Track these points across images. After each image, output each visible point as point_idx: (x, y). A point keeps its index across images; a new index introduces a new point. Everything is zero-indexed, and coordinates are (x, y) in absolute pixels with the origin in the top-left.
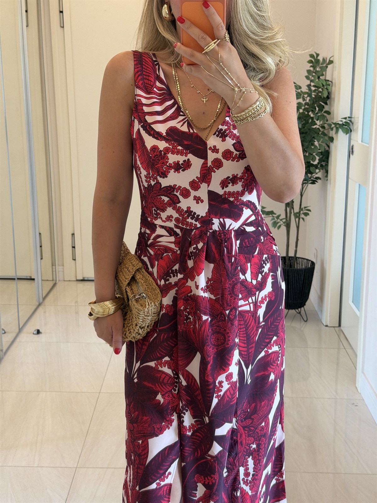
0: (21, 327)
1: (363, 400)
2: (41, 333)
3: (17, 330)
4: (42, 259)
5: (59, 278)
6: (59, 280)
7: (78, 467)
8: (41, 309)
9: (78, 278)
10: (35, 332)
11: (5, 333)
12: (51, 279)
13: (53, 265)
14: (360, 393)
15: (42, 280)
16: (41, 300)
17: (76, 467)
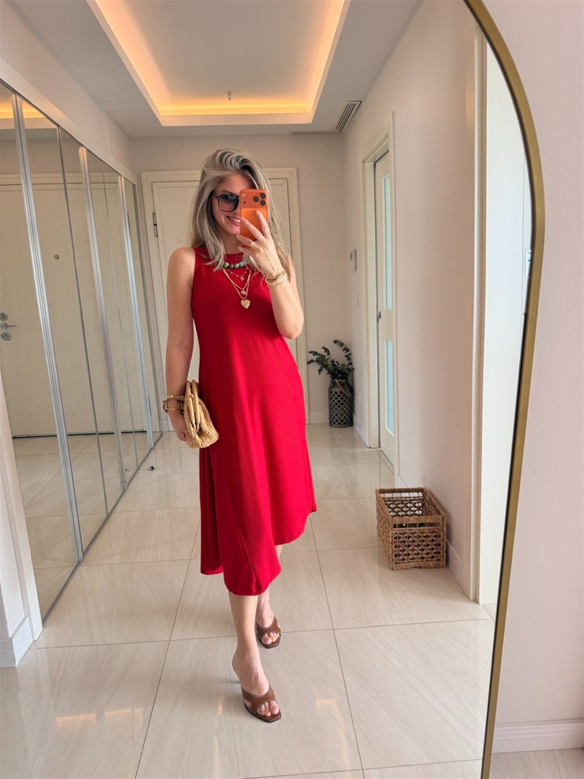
0: (139, 465)
2: (155, 469)
3: (136, 468)
4: (151, 414)
5: (165, 429)
6: (165, 432)
8: (153, 452)
10: (150, 469)
11: (127, 471)
12: (159, 431)
13: (159, 420)
15: (152, 432)
16: (153, 446)
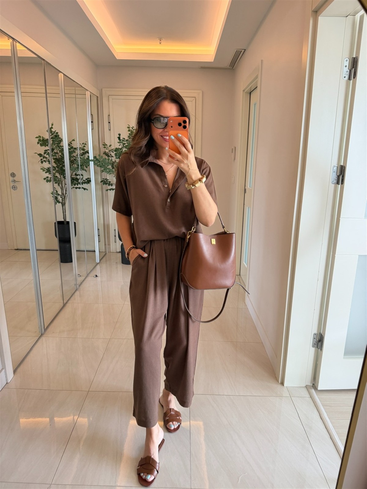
0: (88, 273)
1: (248, 309)
2: (98, 276)
5: (108, 251)
7: (111, 338)
9: (117, 251)
10: (95, 276)
11: (80, 276)
12: (104, 251)
13: (105, 245)
14: (246, 305)
15: (99, 252)
17: (110, 338)
